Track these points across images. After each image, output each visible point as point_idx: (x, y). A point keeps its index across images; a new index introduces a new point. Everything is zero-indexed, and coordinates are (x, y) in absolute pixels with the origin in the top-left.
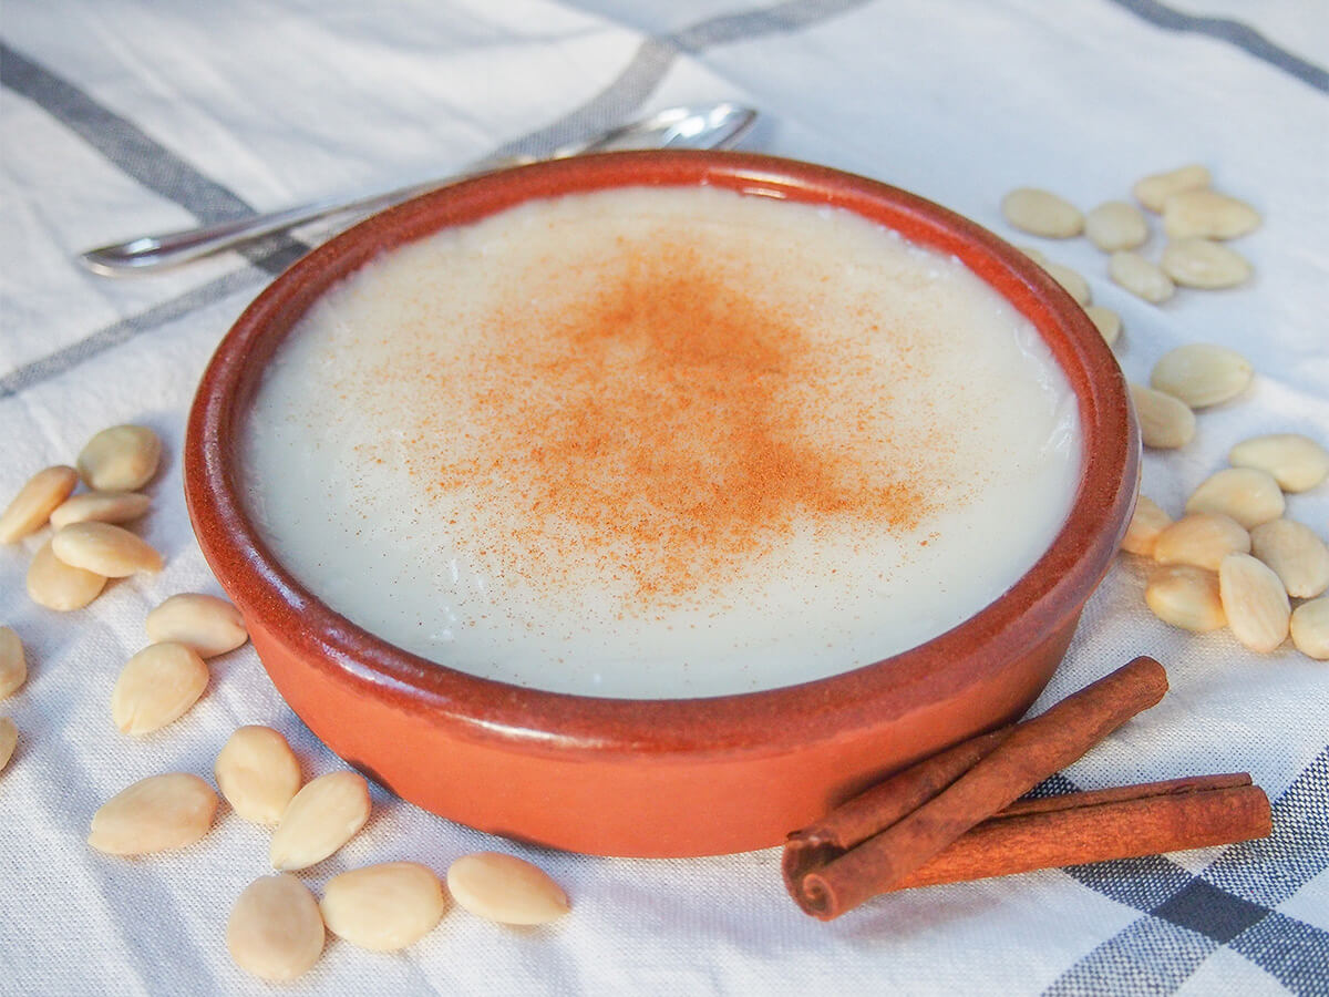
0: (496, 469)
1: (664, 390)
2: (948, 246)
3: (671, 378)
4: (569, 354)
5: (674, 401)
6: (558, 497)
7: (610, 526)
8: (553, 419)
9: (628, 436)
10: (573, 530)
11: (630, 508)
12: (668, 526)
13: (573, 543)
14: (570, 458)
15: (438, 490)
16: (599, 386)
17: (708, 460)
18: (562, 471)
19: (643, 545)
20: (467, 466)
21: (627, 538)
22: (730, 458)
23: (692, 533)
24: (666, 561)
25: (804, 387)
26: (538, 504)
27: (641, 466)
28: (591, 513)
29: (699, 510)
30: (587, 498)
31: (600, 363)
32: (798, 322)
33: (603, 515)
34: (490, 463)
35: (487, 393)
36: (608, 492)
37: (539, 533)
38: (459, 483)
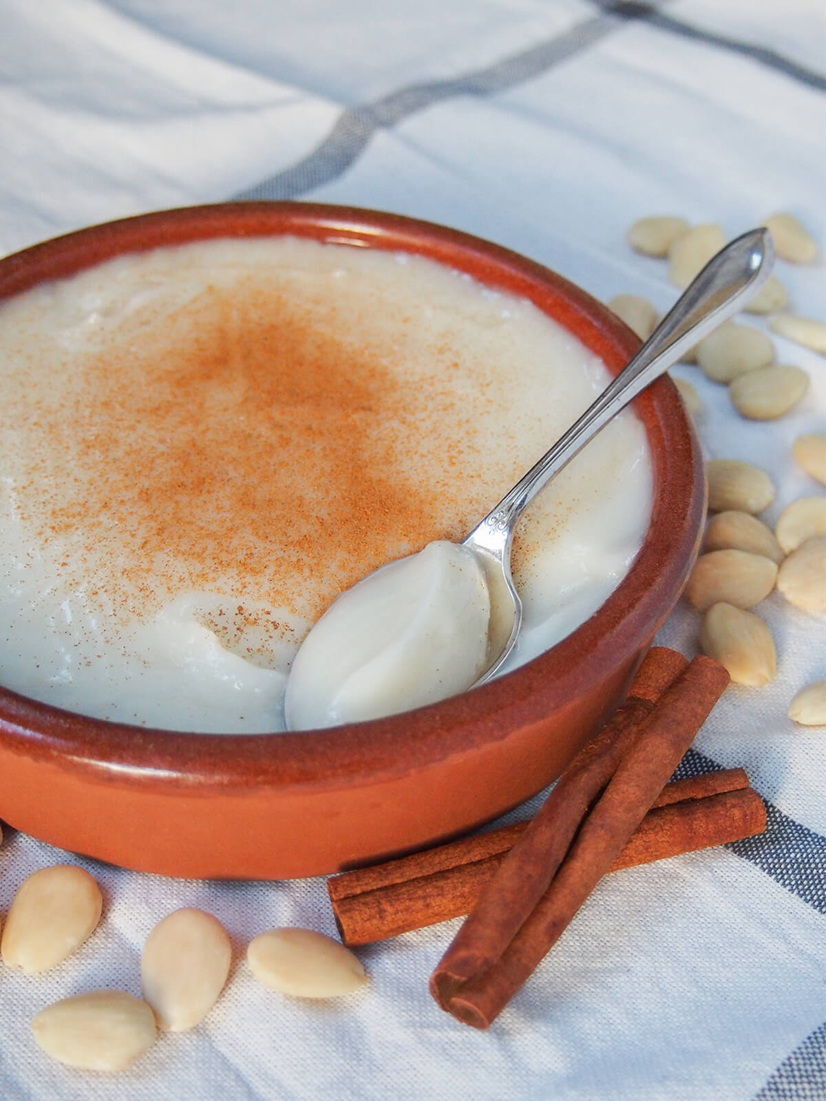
0: (104, 511)
1: (264, 430)
2: (518, 288)
3: (270, 418)
4: (170, 398)
5: (274, 439)
6: (165, 535)
7: (216, 561)
8: (158, 461)
9: (232, 474)
10: (180, 567)
11: (235, 542)
12: (273, 558)
13: (181, 580)
14: (177, 498)
15: (49, 532)
16: (202, 427)
17: (311, 495)
18: (170, 510)
19: (249, 578)
20: (77, 509)
21: (233, 572)
22: (333, 493)
23: (298, 565)
24: (272, 594)
25: (395, 424)
26: (146, 543)
27: (246, 501)
28: (197, 549)
29: (305, 542)
30: (193, 535)
31: (201, 405)
32: (385, 362)
33: (209, 551)
34: (98, 506)
35: (93, 438)
36: (214, 527)
37: (148, 571)
38: (68, 526)
